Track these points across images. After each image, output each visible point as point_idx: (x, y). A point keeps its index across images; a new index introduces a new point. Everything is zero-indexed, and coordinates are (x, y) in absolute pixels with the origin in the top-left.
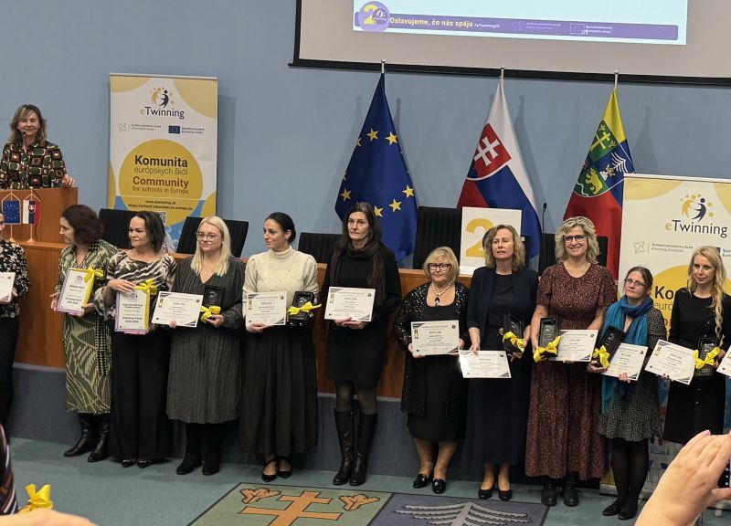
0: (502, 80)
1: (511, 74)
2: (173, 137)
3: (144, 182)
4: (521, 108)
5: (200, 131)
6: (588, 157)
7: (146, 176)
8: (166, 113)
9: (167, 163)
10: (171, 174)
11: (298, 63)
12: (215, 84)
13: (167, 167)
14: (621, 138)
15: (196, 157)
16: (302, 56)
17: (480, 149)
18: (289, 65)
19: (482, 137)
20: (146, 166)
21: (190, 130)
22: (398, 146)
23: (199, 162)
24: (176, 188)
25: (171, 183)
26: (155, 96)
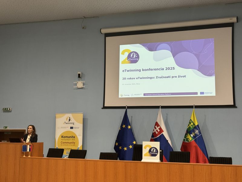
0: (160, 109)
1: (163, 107)
2: (72, 130)
3: (64, 143)
4: (167, 117)
5: (78, 128)
6: (187, 130)
7: (64, 141)
8: (70, 123)
9: (70, 137)
10: (71, 140)
11: (104, 107)
12: (82, 115)
13: (69, 138)
14: (196, 124)
15: (77, 135)
16: (105, 106)
17: (155, 129)
18: (102, 108)
19: (155, 126)
20: (64, 138)
21: (76, 128)
22: (131, 129)
23: (78, 137)
24: (72, 144)
25: (71, 143)
26: (67, 119)
